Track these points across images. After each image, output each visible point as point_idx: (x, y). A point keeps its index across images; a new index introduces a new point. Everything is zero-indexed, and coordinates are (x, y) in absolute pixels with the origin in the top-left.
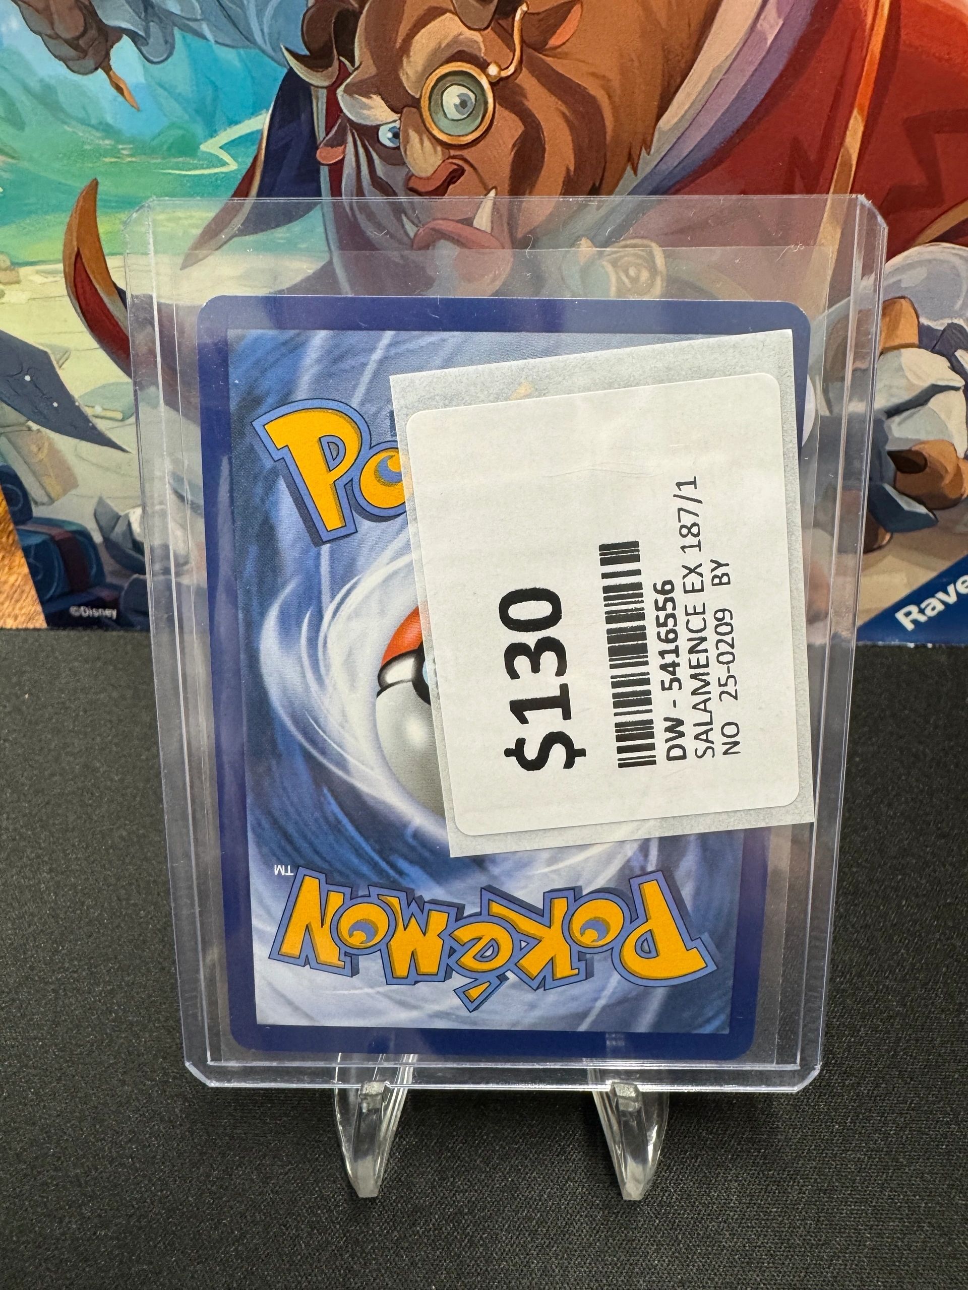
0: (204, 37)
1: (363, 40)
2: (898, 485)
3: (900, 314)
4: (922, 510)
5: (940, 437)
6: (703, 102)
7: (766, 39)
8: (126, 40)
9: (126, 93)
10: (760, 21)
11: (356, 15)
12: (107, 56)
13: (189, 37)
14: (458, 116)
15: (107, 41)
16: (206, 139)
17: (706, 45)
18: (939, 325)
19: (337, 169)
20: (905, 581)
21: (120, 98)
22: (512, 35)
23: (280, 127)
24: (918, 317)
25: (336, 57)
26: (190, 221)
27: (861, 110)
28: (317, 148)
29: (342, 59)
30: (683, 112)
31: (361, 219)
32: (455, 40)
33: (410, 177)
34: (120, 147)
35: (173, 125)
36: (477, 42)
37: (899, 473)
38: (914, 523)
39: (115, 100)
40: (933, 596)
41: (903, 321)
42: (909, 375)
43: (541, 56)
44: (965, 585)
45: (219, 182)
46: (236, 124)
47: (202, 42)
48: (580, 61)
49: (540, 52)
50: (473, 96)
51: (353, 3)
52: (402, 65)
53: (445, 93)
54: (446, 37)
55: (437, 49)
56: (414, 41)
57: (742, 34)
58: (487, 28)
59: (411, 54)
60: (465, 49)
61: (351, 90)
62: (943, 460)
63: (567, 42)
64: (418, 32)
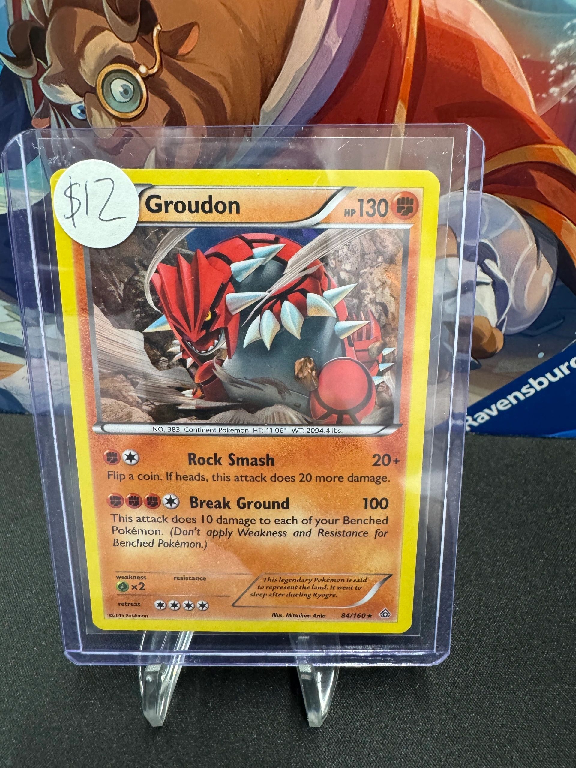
1: (51, 48)
5: (479, 314)
7: (331, 52)
10: (326, 39)
11: (44, 30)
14: (123, 100)
17: (289, 54)
18: (472, 243)
22: (153, 47)
23: (5, 104)
24: (456, 238)
25: (34, 58)
27: (404, 101)
28: (31, 119)
29: (38, 60)
30: (279, 99)
32: (114, 49)
33: (97, 139)
36: (129, 51)
42: (453, 274)
43: (176, 61)
44: (503, 405)
48: (202, 64)
49: (174, 58)
50: (131, 87)
51: (41, 23)
52: (80, 65)
53: (112, 84)
54: (106, 48)
55: (102, 55)
56: (86, 49)
57: (314, 48)
58: (134, 41)
59: (85, 57)
60: (121, 55)
61: (48, 81)
62: (481, 328)
63: (192, 51)
64: (88, 42)
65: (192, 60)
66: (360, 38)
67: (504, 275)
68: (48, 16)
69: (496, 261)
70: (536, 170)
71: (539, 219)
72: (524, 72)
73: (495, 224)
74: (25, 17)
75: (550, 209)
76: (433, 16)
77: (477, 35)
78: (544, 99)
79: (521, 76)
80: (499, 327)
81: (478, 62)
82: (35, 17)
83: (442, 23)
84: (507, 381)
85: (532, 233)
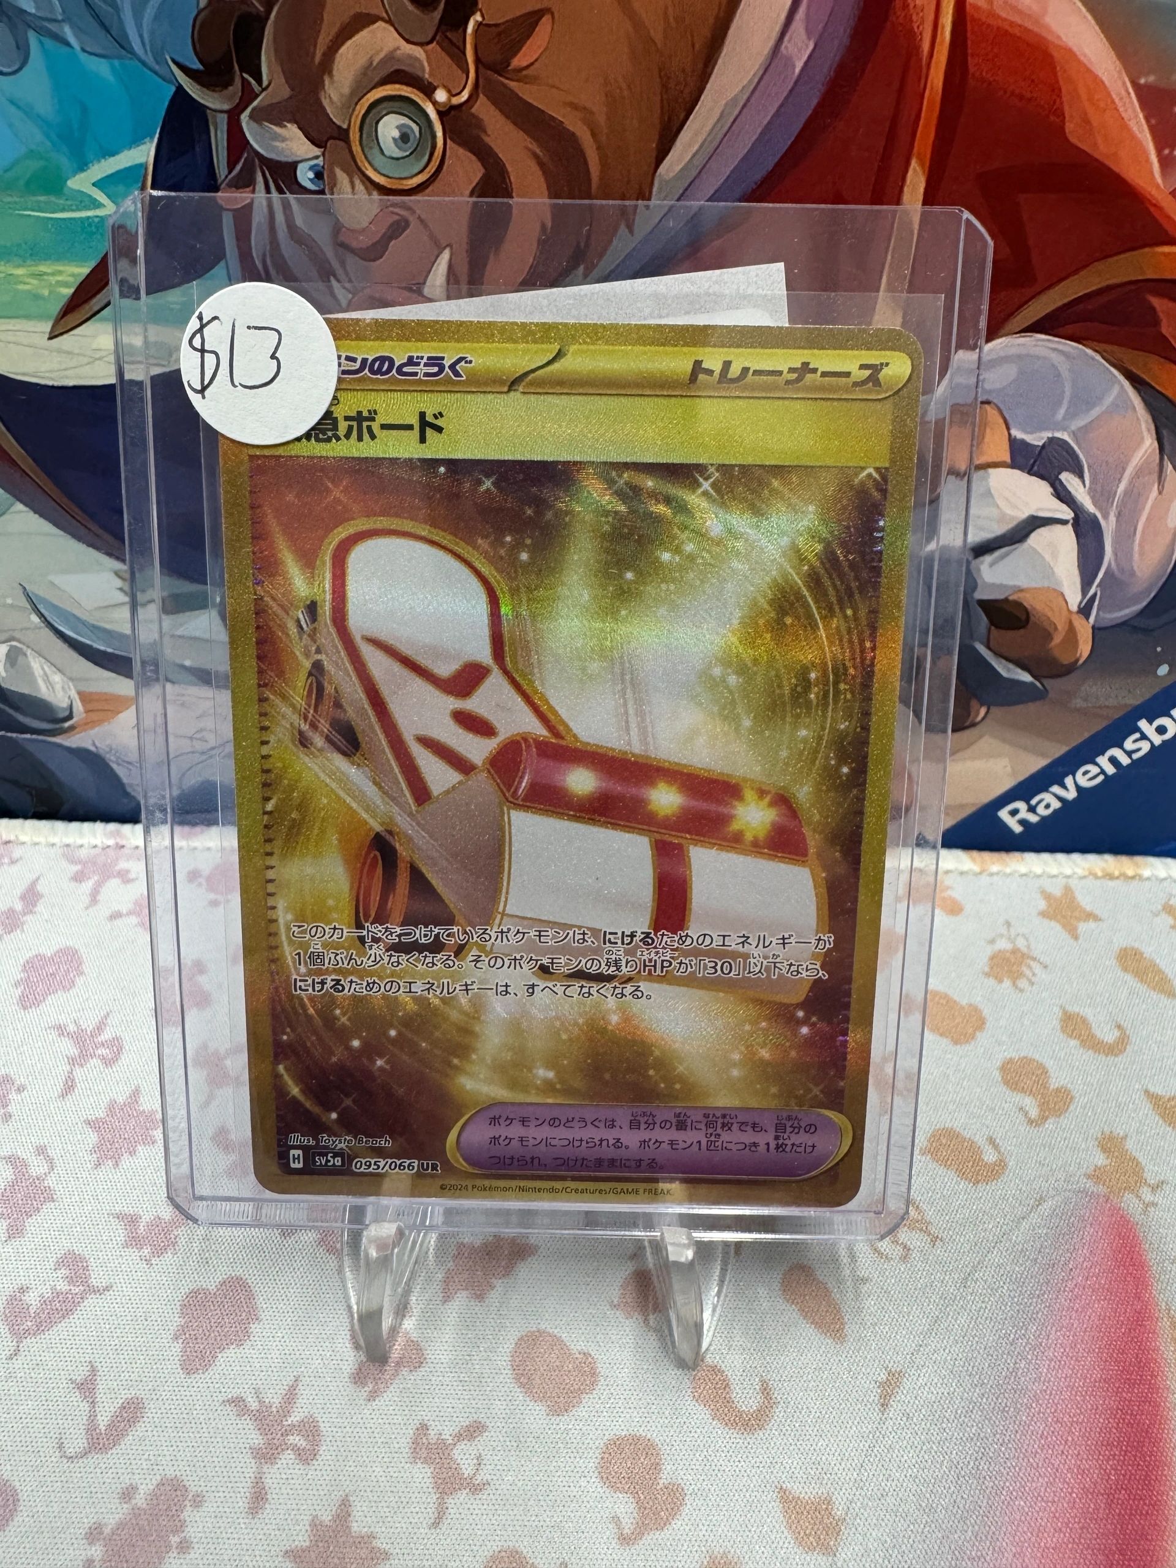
0: (67, 43)
1: (272, 50)
2: (993, 645)
4: (1026, 677)
5: (1046, 584)
6: (715, 143)
7: (794, 66)
10: (785, 43)
11: (261, 20)
13: (49, 43)
14: (397, 153)
16: (74, 174)
17: (716, 71)
18: (1037, 439)
19: (243, 216)
20: (1009, 769)
22: (464, 54)
23: (169, 163)
24: (1008, 429)
25: (238, 72)
26: (59, 278)
27: (921, 160)
28: (217, 188)
29: (245, 75)
30: (690, 155)
32: (390, 57)
33: (339, 228)
35: (31, 154)
36: (417, 59)
37: (993, 629)
38: (1015, 694)
40: (1045, 789)
41: (988, 433)
42: (999, 501)
43: (504, 80)
44: (1087, 777)
45: (94, 229)
46: (113, 154)
47: (64, 50)
48: (553, 86)
49: (501, 75)
50: (416, 128)
51: (258, 5)
52: (323, 85)
53: (381, 125)
54: (377, 53)
55: (368, 67)
56: (338, 56)
57: (762, 59)
58: (431, 42)
59: (335, 72)
60: (403, 68)
61: (260, 117)
62: (1050, 614)
63: (536, 60)
64: (343, 43)
65: (534, 80)
67: (1095, 503)
69: (1081, 476)
70: (1161, 295)
71: (1162, 390)
72: (1141, 108)
73: (1083, 401)
76: (982, 3)
77: (1060, 34)
79: (1136, 116)
80: (1085, 611)
81: (1060, 88)
83: (999, 17)
84: (1098, 726)
85: (1150, 420)
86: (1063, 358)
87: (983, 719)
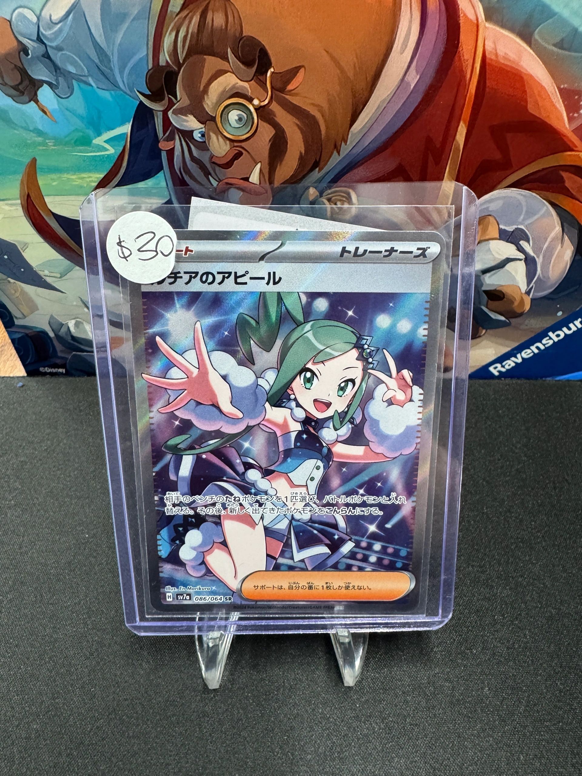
0: (90, 85)
1: (182, 87)
2: (489, 306)
3: (489, 223)
4: (503, 318)
5: (512, 283)
6: (375, 118)
7: (410, 85)
8: (45, 87)
9: (48, 113)
10: (407, 76)
11: (177, 74)
12: (36, 94)
13: (82, 85)
14: (238, 126)
15: (35, 86)
16: (96, 138)
17: (376, 88)
18: (510, 229)
19: (170, 153)
20: (494, 352)
21: (45, 116)
22: (266, 84)
23: (137, 131)
24: (498, 225)
25: (166, 95)
26: (90, 179)
27: (465, 123)
28: (159, 142)
29: (170, 96)
30: (364, 123)
31: (186, 178)
32: (234, 87)
33: (212, 156)
34: (47, 141)
35: (76, 130)
36: (245, 87)
37: (489, 301)
38: (498, 325)
39: (42, 117)
40: (509, 359)
41: (490, 227)
42: (494, 253)
43: (283, 95)
44: (526, 354)
45: (105, 159)
46: (113, 129)
47: (90, 87)
48: (306, 97)
49: (283, 93)
50: (245, 116)
51: (175, 67)
52: (204, 99)
53: (230, 114)
54: (228, 85)
55: (224, 91)
56: (211, 86)
57: (396, 83)
58: (251, 80)
59: (209, 94)
60: (239, 91)
61: (176, 112)
62: (513, 295)
63: (298, 87)
64: (212, 82)
65: (296, 95)
66: (433, 75)
67: (534, 252)
68: (181, 62)
69: (528, 241)
70: (566, 171)
71: (565, 208)
72: (561, 98)
73: (530, 213)
74: (162, 63)
75: (574, 201)
76: (493, 57)
77: (527, 71)
78: (575, 117)
79: (559, 101)
80: (528, 293)
81: (526, 91)
82: (171, 63)
83: (500, 63)
84: (533, 335)
85: (559, 219)
86: (522, 197)
87: (484, 334)
